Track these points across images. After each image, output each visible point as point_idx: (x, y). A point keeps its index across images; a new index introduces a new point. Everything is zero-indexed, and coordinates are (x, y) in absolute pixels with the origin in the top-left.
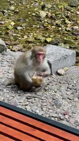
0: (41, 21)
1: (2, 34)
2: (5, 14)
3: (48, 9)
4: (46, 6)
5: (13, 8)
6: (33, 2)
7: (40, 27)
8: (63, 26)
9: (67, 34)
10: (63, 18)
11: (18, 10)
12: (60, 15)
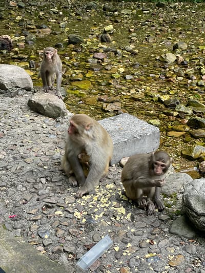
0: (165, 68)
1: (102, 85)
2: (117, 55)
3: (183, 51)
4: (180, 46)
5: (132, 47)
6: (163, 40)
7: (160, 78)
8: (195, 78)
9: (196, 90)
10: (200, 65)
11: (137, 51)
12: (197, 61)
